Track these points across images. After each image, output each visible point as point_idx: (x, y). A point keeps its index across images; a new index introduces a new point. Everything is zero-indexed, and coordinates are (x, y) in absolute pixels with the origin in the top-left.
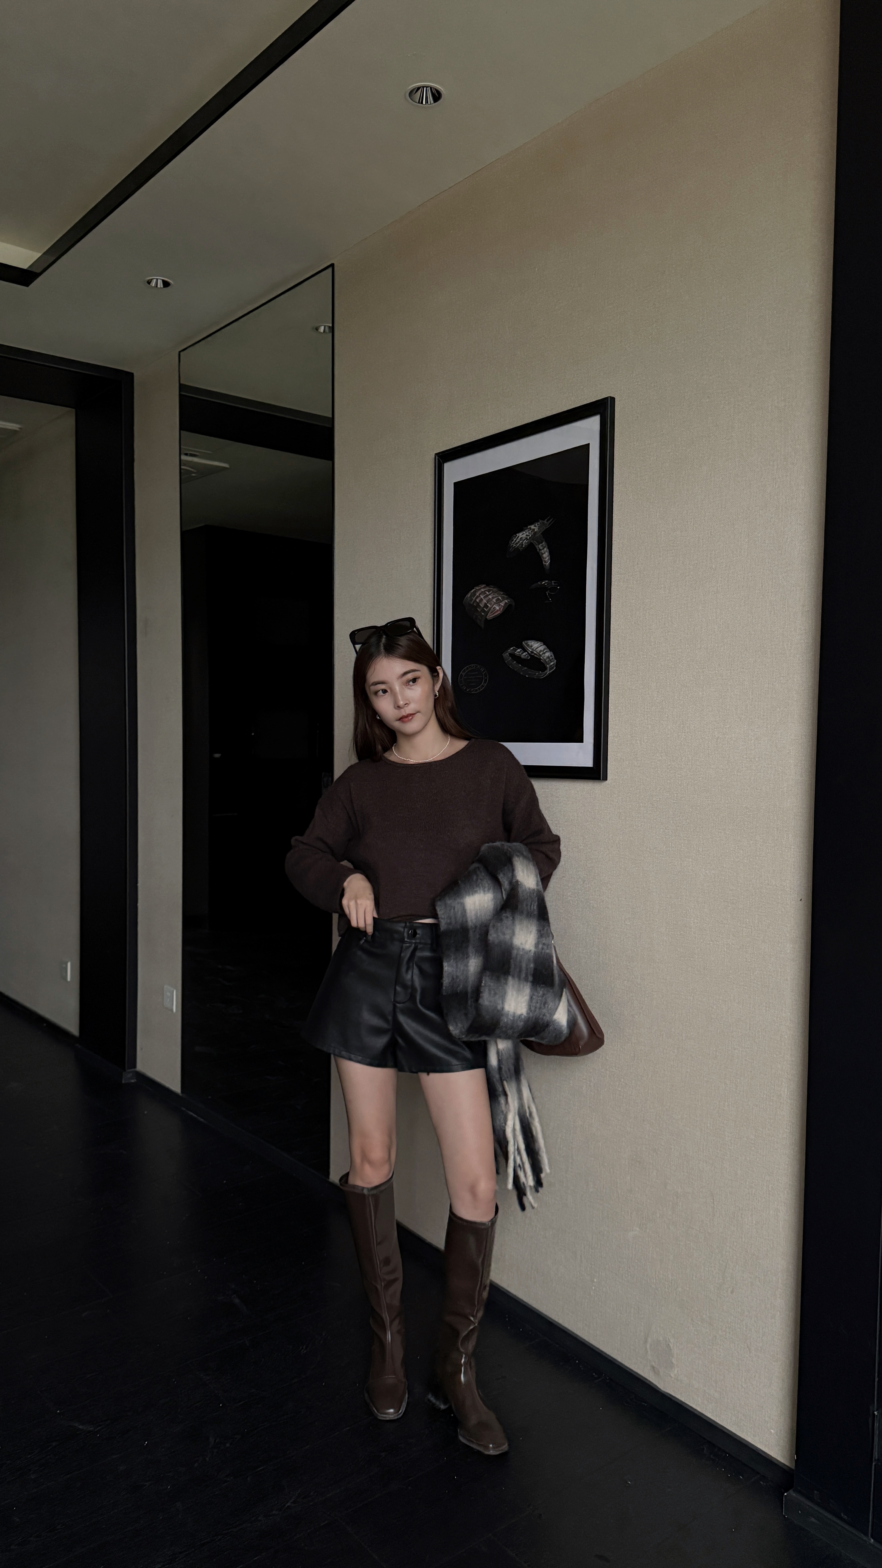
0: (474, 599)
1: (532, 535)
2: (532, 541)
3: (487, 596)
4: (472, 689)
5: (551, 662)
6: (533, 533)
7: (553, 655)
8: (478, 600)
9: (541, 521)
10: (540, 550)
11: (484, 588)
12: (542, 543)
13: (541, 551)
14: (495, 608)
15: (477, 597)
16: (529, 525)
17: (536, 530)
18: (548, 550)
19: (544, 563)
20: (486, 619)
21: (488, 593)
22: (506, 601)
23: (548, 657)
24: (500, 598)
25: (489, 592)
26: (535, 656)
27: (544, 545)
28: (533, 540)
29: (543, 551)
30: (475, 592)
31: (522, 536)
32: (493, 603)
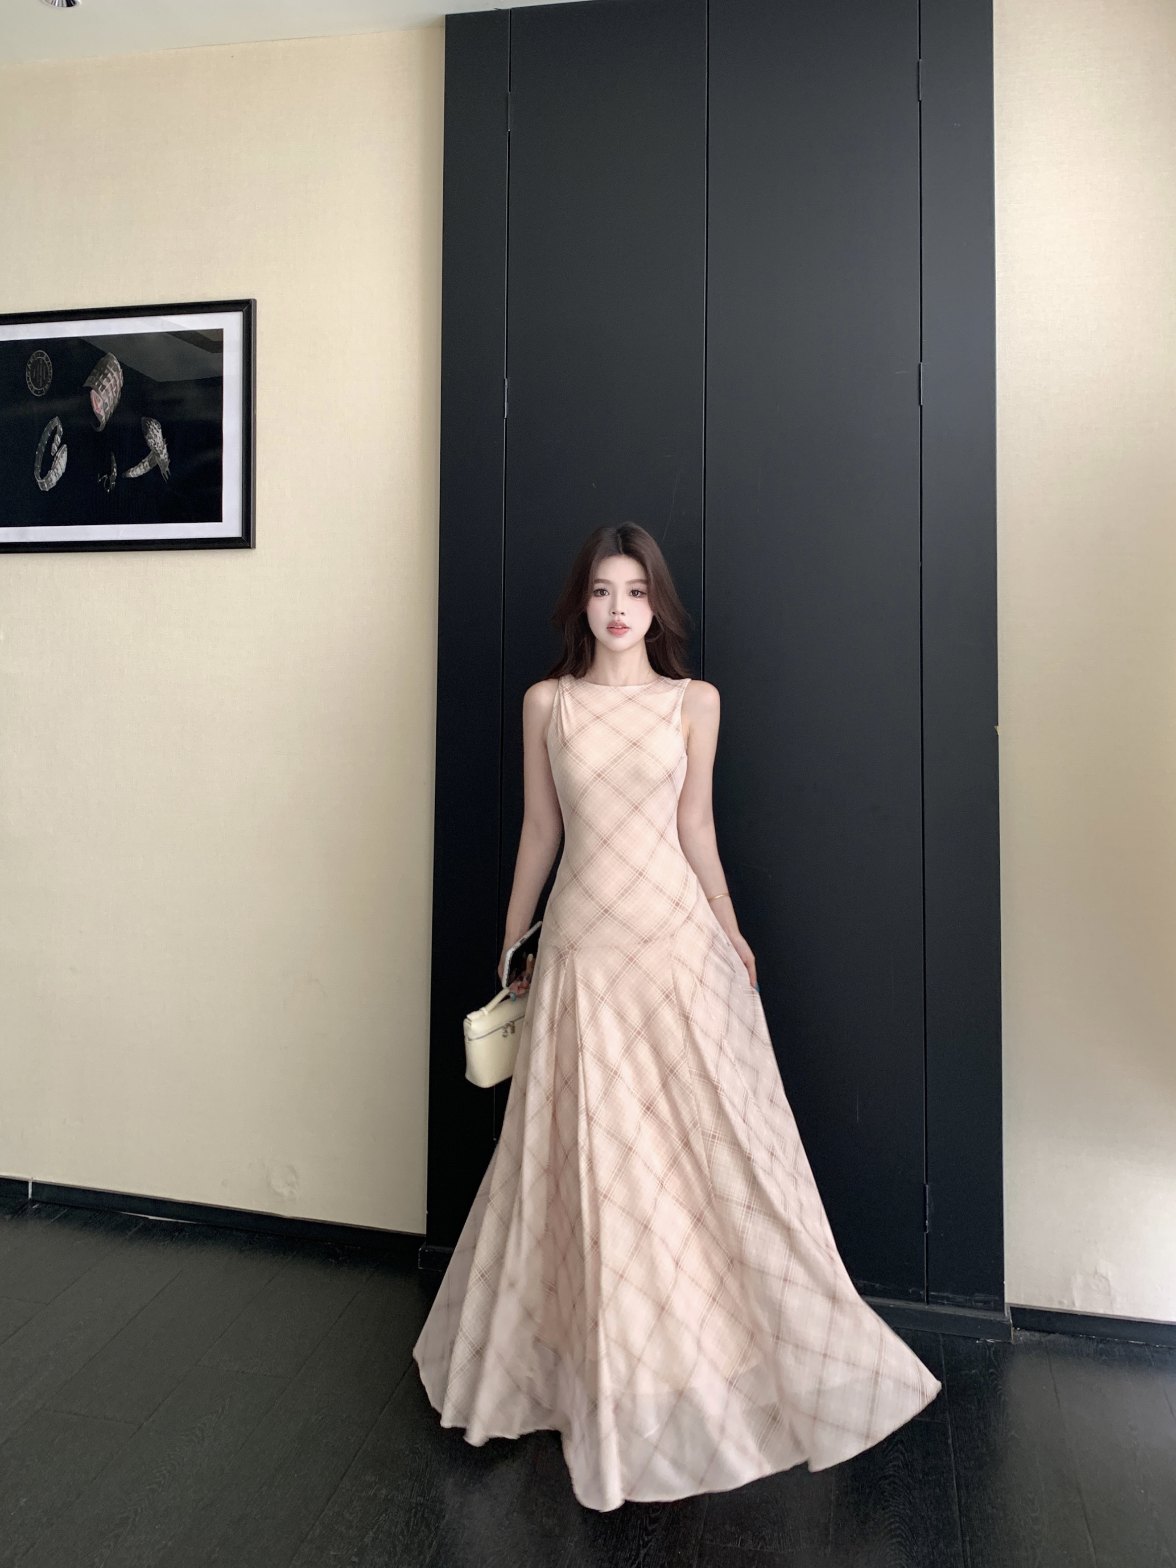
0: (111, 370)
1: (157, 451)
2: (152, 452)
3: (112, 389)
4: (29, 373)
5: (48, 484)
6: (159, 452)
7: (53, 486)
8: (109, 375)
9: (168, 463)
10: (143, 463)
11: (120, 383)
12: (150, 465)
13: (142, 465)
14: (100, 400)
15: (112, 374)
16: (167, 447)
17: (161, 456)
18: (142, 474)
19: (132, 469)
20: (91, 389)
21: (114, 390)
22: (104, 418)
23: (51, 480)
24: (108, 409)
25: (116, 392)
26: (54, 463)
27: (147, 469)
28: (154, 452)
29: (142, 467)
30: (118, 372)
31: (158, 436)
32: (104, 398)
